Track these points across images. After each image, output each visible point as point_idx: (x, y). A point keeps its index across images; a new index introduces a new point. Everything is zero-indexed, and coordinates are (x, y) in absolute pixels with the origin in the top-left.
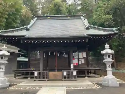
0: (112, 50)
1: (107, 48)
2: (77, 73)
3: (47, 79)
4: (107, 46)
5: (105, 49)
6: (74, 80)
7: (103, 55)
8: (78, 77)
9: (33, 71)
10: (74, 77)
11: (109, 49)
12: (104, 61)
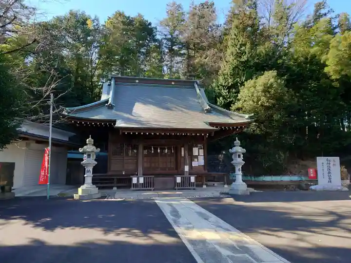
0: (243, 148)
1: (237, 145)
2: (196, 179)
3: (152, 189)
4: (237, 142)
5: (234, 146)
6: (190, 189)
7: (232, 154)
8: (197, 186)
9: (131, 176)
10: (193, 184)
11: (240, 146)
12: (232, 162)
